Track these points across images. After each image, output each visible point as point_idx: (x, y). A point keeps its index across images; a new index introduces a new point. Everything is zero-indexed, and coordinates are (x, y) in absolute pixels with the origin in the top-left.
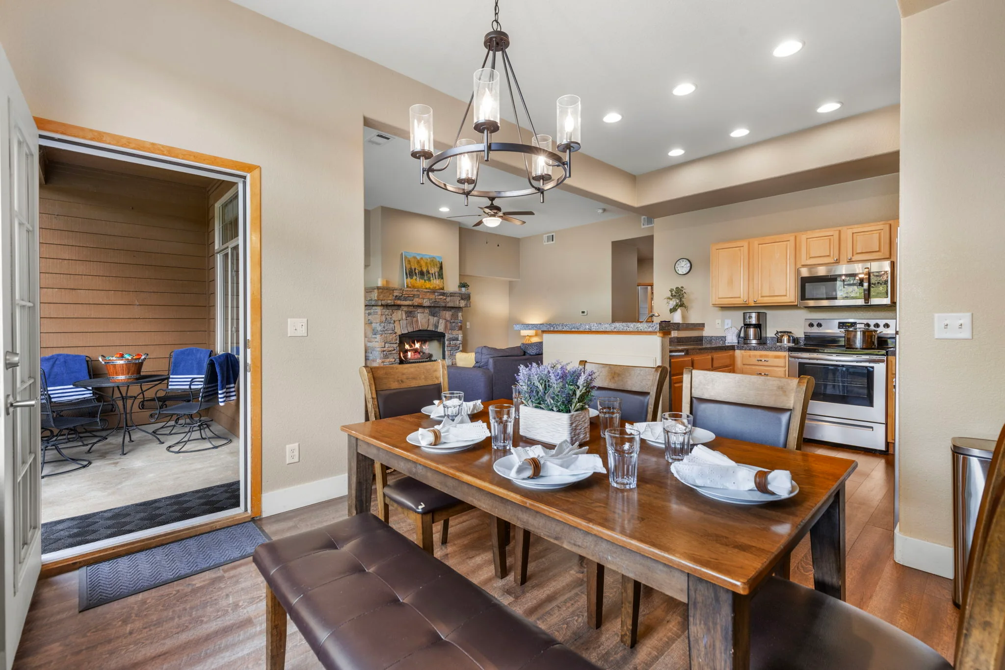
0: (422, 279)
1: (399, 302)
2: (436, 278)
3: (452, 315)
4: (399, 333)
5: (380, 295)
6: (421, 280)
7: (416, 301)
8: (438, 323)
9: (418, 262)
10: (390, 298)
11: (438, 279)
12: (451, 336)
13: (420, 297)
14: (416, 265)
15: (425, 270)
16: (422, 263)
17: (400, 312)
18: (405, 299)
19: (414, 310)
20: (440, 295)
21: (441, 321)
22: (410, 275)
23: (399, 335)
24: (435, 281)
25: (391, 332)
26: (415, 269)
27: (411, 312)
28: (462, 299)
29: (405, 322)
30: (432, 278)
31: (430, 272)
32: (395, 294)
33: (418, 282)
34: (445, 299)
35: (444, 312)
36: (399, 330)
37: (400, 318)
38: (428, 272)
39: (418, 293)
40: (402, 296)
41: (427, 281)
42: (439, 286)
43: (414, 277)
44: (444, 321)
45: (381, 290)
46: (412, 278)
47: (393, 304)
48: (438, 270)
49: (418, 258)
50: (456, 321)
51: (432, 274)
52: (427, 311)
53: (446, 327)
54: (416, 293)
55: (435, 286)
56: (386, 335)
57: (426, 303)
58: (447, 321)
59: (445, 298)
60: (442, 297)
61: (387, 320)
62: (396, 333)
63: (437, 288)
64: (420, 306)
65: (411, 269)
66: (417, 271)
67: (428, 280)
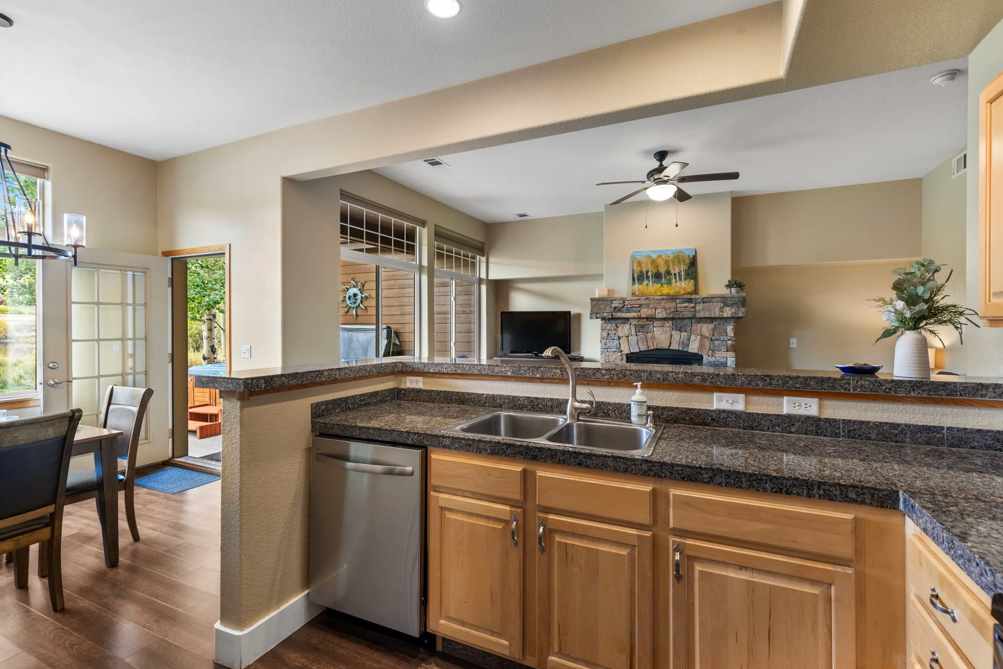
0: (657, 283)
1: (619, 315)
2: (680, 279)
3: (714, 329)
4: (626, 351)
5: (594, 308)
6: (655, 285)
7: (645, 312)
8: (689, 340)
9: (653, 262)
10: (607, 311)
11: (685, 280)
12: (712, 359)
13: (651, 307)
14: (650, 266)
15: (662, 270)
16: (661, 263)
17: (627, 326)
18: (628, 311)
19: (648, 323)
20: (684, 302)
21: (693, 337)
22: (638, 279)
23: (627, 354)
24: (678, 284)
25: (615, 350)
26: (647, 272)
27: (643, 326)
28: (726, 305)
29: (635, 338)
30: (674, 280)
31: (672, 272)
32: (613, 306)
33: (651, 287)
34: (694, 307)
35: (699, 325)
36: (627, 347)
37: (627, 333)
38: (668, 273)
39: (648, 302)
40: (623, 307)
41: (665, 285)
42: (684, 289)
43: (645, 282)
44: (699, 337)
45: (595, 302)
46: (640, 284)
47: (610, 317)
48: (686, 267)
49: (654, 256)
50: (722, 338)
51: (675, 275)
52: (669, 324)
53: (702, 346)
54: (643, 302)
55: (677, 290)
56: (608, 353)
57: (660, 314)
58: (703, 337)
59: (692, 305)
60: (686, 304)
61: (610, 336)
62: (621, 351)
63: (682, 292)
64: (651, 319)
65: (641, 272)
66: (650, 274)
67: (666, 283)
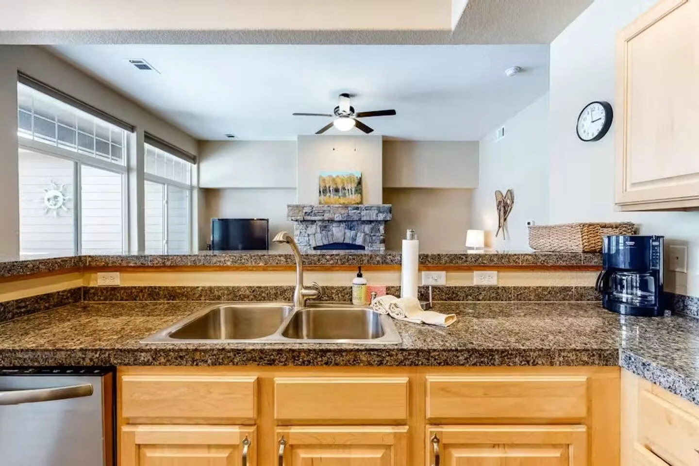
0: (336, 195)
1: (309, 218)
2: (352, 193)
3: (372, 229)
4: (314, 245)
5: (290, 212)
6: (335, 197)
7: (327, 216)
8: (356, 236)
9: (334, 180)
10: (300, 215)
11: (355, 194)
12: (371, 248)
13: (331, 212)
14: (331, 183)
15: (340, 187)
16: (339, 181)
17: (314, 226)
18: (315, 215)
19: (329, 224)
20: (353, 209)
21: (359, 234)
22: (323, 192)
23: (314, 247)
24: (350, 196)
25: (306, 244)
26: (329, 187)
27: (325, 227)
28: (380, 212)
29: (320, 235)
30: (347, 194)
31: (346, 188)
32: (304, 211)
33: (332, 198)
34: (360, 213)
35: (363, 226)
36: (314, 242)
37: (314, 232)
38: (344, 189)
39: (329, 208)
40: (312, 212)
41: (341, 197)
42: (354, 200)
43: (328, 194)
44: (363, 234)
45: (291, 208)
46: (325, 196)
47: (302, 219)
48: (356, 185)
49: (334, 176)
50: (377, 234)
51: (348, 190)
52: (343, 225)
53: (365, 240)
54: (325, 208)
55: (350, 201)
57: (338, 217)
58: (365, 234)
59: (358, 212)
60: (355, 211)
61: (302, 234)
62: (310, 245)
63: (353, 202)
64: (331, 221)
65: (325, 187)
66: (331, 189)
67: (343, 196)
